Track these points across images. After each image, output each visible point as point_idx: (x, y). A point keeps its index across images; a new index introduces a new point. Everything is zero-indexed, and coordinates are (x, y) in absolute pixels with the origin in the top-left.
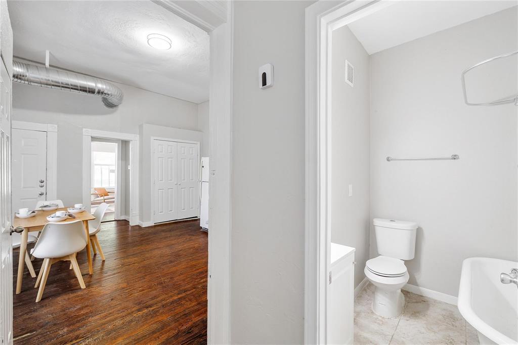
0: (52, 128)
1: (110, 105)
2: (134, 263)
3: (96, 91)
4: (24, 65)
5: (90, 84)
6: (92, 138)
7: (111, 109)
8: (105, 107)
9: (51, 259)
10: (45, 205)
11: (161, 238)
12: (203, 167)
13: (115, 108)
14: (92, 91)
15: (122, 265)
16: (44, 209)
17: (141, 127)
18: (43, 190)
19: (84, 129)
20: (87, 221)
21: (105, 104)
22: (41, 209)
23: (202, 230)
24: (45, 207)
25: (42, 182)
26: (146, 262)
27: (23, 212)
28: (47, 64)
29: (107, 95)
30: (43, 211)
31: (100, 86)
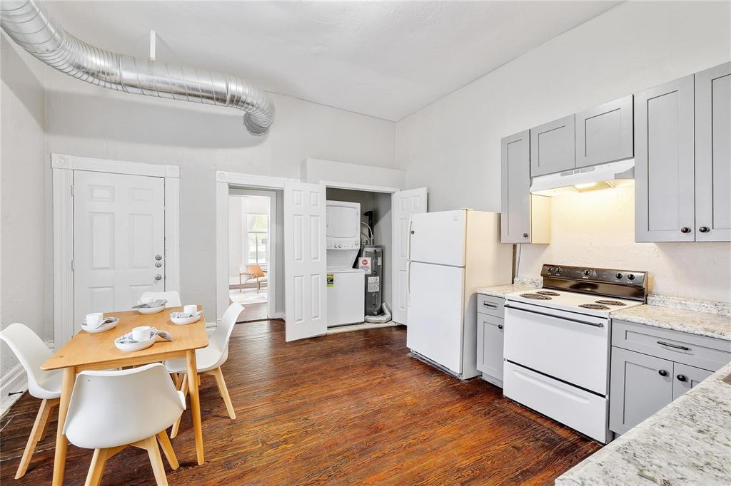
0: (171, 171)
1: (256, 129)
2: (286, 441)
3: (228, 97)
4: (114, 57)
5: (219, 85)
6: (230, 187)
7: (256, 137)
8: (248, 134)
9: (102, 450)
10: (143, 302)
11: (338, 369)
12: (413, 232)
13: (263, 136)
14: (220, 98)
15: (263, 442)
16: (141, 310)
17: (303, 165)
18: (160, 271)
19: (218, 172)
20: (192, 351)
21: (248, 129)
22: (136, 309)
23: (410, 355)
24: (142, 306)
25: (159, 259)
26: (311, 442)
27: (93, 322)
28: (153, 55)
29: (251, 107)
30: (141, 314)
31: (236, 88)
